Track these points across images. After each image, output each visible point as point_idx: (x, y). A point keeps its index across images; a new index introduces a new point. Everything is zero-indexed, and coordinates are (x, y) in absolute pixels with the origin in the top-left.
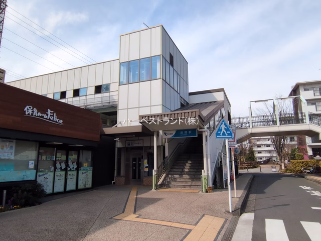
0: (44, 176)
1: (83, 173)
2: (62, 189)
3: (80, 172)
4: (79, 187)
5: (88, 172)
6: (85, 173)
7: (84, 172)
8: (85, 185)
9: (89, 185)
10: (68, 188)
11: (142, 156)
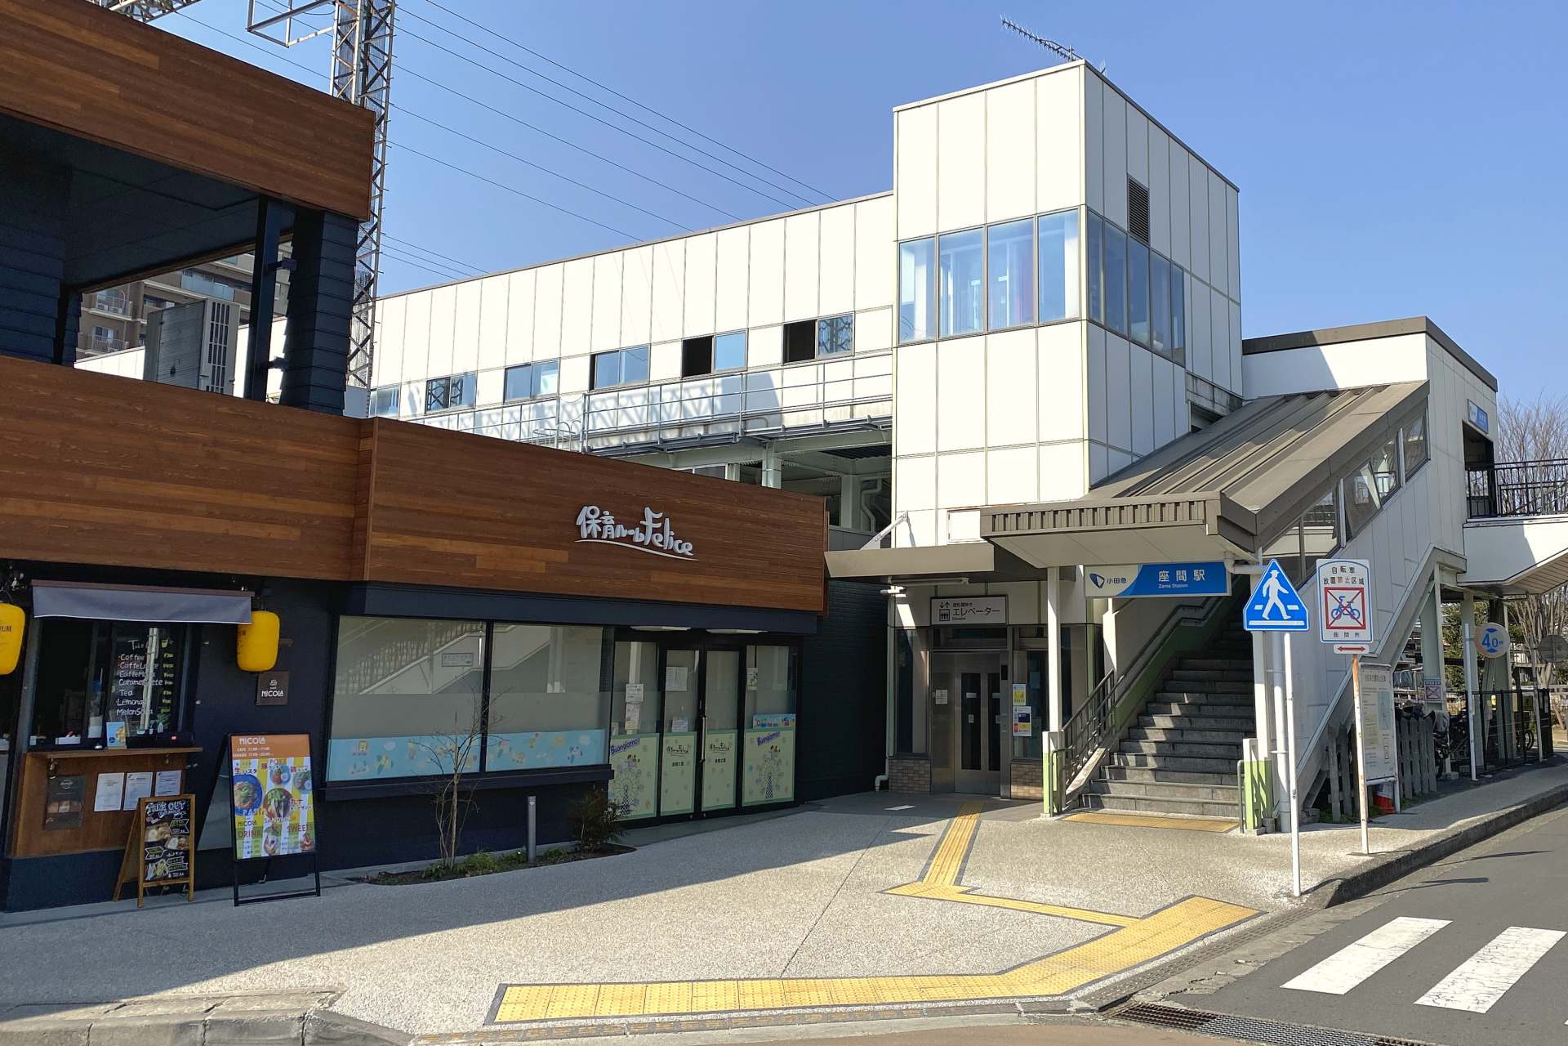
0: (629, 751)
1: (760, 742)
2: (687, 806)
3: (749, 736)
4: (748, 799)
5: (776, 735)
6: (768, 739)
7: (763, 735)
8: (770, 789)
9: (785, 790)
10: (708, 804)
11: (1005, 668)
